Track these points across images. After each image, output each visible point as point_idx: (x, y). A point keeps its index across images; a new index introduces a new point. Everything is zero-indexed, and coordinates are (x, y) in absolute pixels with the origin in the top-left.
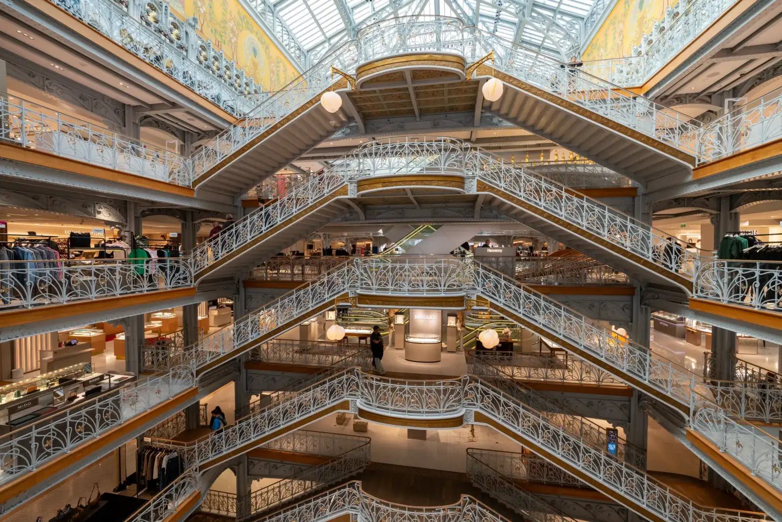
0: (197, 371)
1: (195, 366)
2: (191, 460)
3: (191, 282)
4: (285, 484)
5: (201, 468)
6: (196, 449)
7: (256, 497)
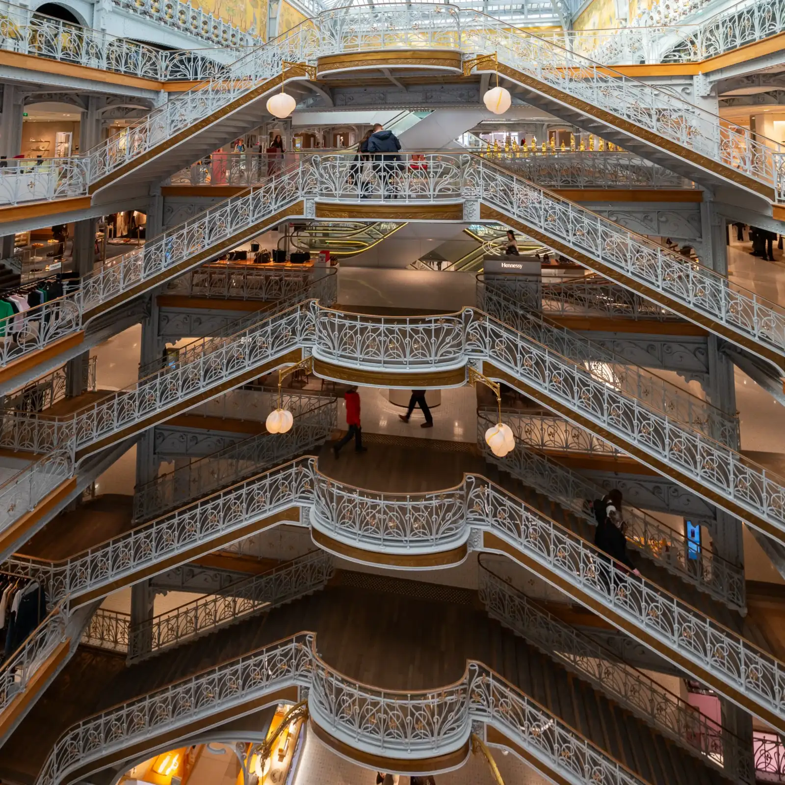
0: (76, 453)
1: (74, 446)
2: (59, 589)
3: (77, 324)
4: (206, 605)
5: (74, 602)
6: (68, 572)
7: (159, 624)
